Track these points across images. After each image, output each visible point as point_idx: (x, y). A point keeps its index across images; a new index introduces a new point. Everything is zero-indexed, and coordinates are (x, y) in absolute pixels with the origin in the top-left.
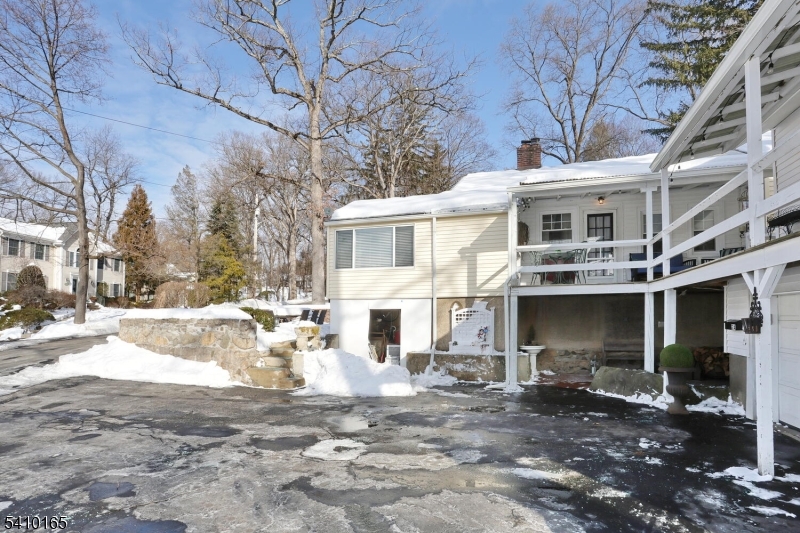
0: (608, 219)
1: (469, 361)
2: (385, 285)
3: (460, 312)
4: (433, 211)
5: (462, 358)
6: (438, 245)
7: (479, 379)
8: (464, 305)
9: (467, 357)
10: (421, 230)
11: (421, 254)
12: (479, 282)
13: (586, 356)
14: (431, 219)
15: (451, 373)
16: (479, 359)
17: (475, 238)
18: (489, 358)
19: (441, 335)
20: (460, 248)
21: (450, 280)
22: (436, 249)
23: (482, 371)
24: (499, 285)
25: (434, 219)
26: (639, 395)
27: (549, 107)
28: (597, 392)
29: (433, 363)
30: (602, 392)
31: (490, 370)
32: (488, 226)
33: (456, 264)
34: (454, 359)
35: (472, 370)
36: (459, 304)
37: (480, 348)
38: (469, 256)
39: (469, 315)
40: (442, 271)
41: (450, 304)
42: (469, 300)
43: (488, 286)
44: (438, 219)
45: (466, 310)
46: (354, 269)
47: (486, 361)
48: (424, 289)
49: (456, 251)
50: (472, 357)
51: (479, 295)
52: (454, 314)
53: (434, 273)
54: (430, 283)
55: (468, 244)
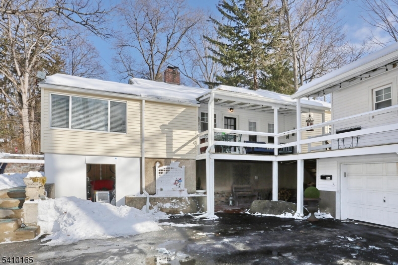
0: (233, 121)
1: (174, 201)
2: (99, 145)
3: (162, 168)
4: (142, 95)
5: (170, 199)
6: (145, 120)
7: (181, 212)
8: (163, 163)
9: (172, 199)
10: (132, 107)
11: (132, 126)
12: (174, 149)
13: (224, 195)
14: (141, 101)
15: (162, 210)
16: (180, 199)
17: (171, 120)
18: (187, 198)
19: (147, 184)
20: (161, 124)
21: (153, 146)
22: (144, 123)
23: (183, 207)
24: (187, 152)
25: (144, 101)
26: (285, 214)
27: (143, 54)
28: (256, 214)
29: (148, 204)
30: (259, 214)
31: (187, 206)
32: (180, 112)
33: (158, 136)
34: (163, 200)
35: (176, 207)
36: (160, 162)
37: (178, 192)
38: (167, 131)
39: (168, 170)
40: (149, 139)
41: (153, 163)
42: (167, 161)
43: (179, 152)
44: (146, 101)
45: (166, 167)
46: (70, 129)
47: (185, 201)
48: (134, 151)
49: (159, 126)
50: (176, 198)
51: (174, 157)
52: (157, 169)
53: (143, 140)
54: (140, 147)
55: (167, 123)
